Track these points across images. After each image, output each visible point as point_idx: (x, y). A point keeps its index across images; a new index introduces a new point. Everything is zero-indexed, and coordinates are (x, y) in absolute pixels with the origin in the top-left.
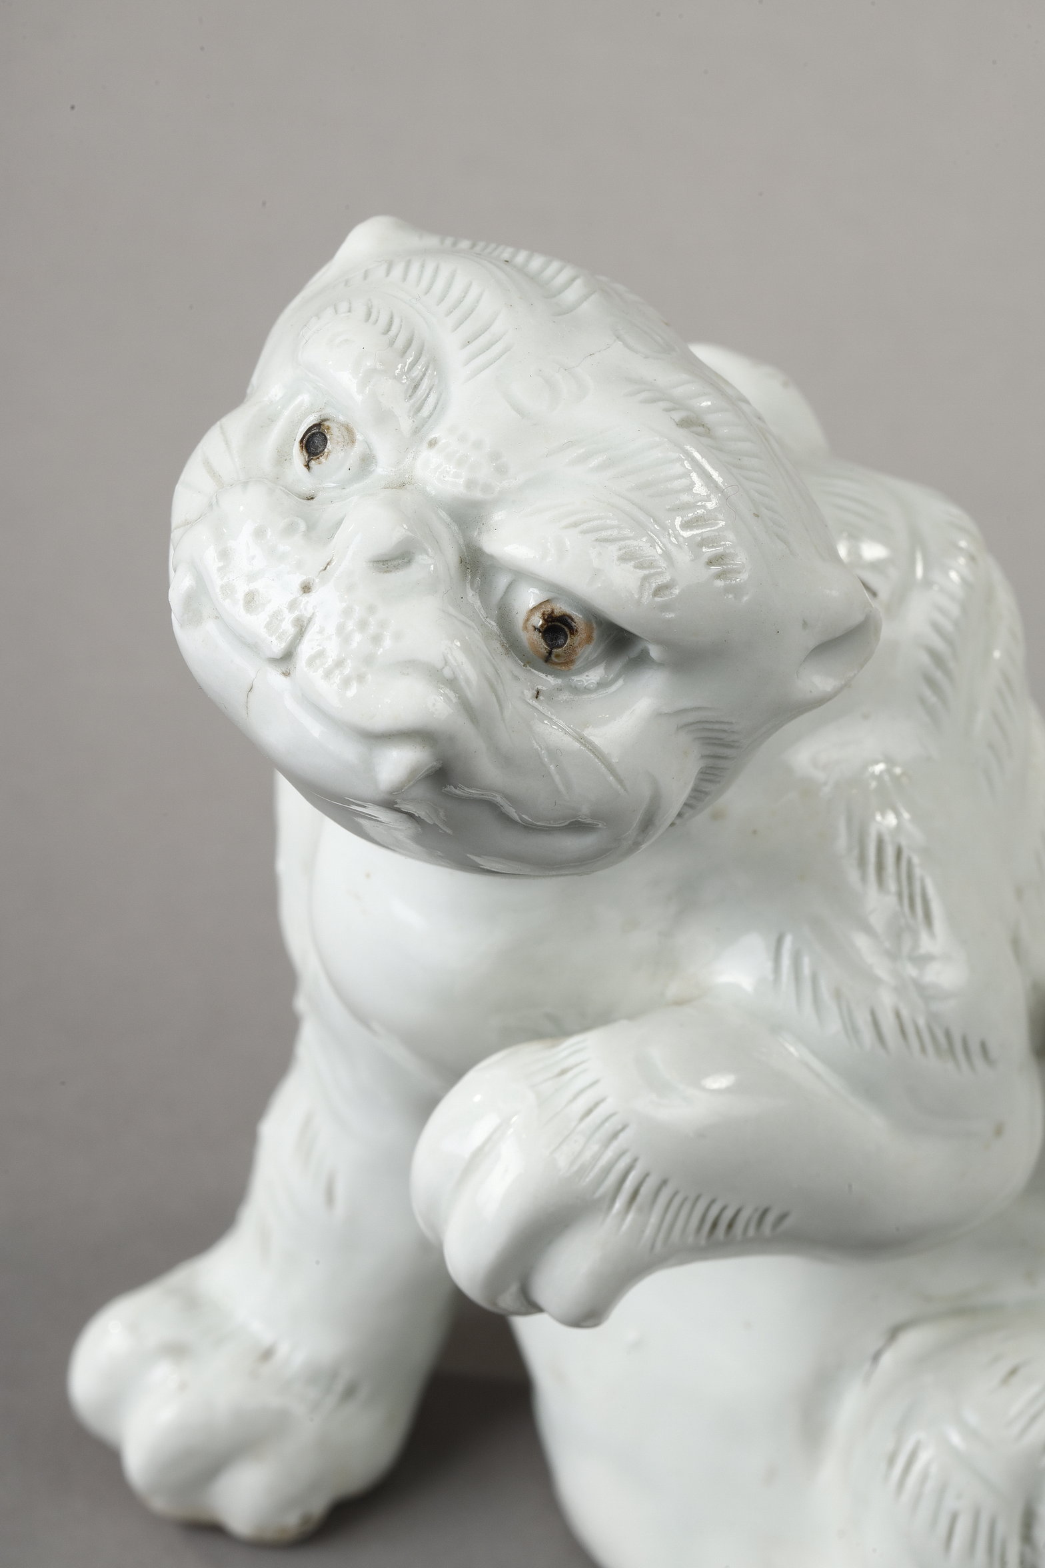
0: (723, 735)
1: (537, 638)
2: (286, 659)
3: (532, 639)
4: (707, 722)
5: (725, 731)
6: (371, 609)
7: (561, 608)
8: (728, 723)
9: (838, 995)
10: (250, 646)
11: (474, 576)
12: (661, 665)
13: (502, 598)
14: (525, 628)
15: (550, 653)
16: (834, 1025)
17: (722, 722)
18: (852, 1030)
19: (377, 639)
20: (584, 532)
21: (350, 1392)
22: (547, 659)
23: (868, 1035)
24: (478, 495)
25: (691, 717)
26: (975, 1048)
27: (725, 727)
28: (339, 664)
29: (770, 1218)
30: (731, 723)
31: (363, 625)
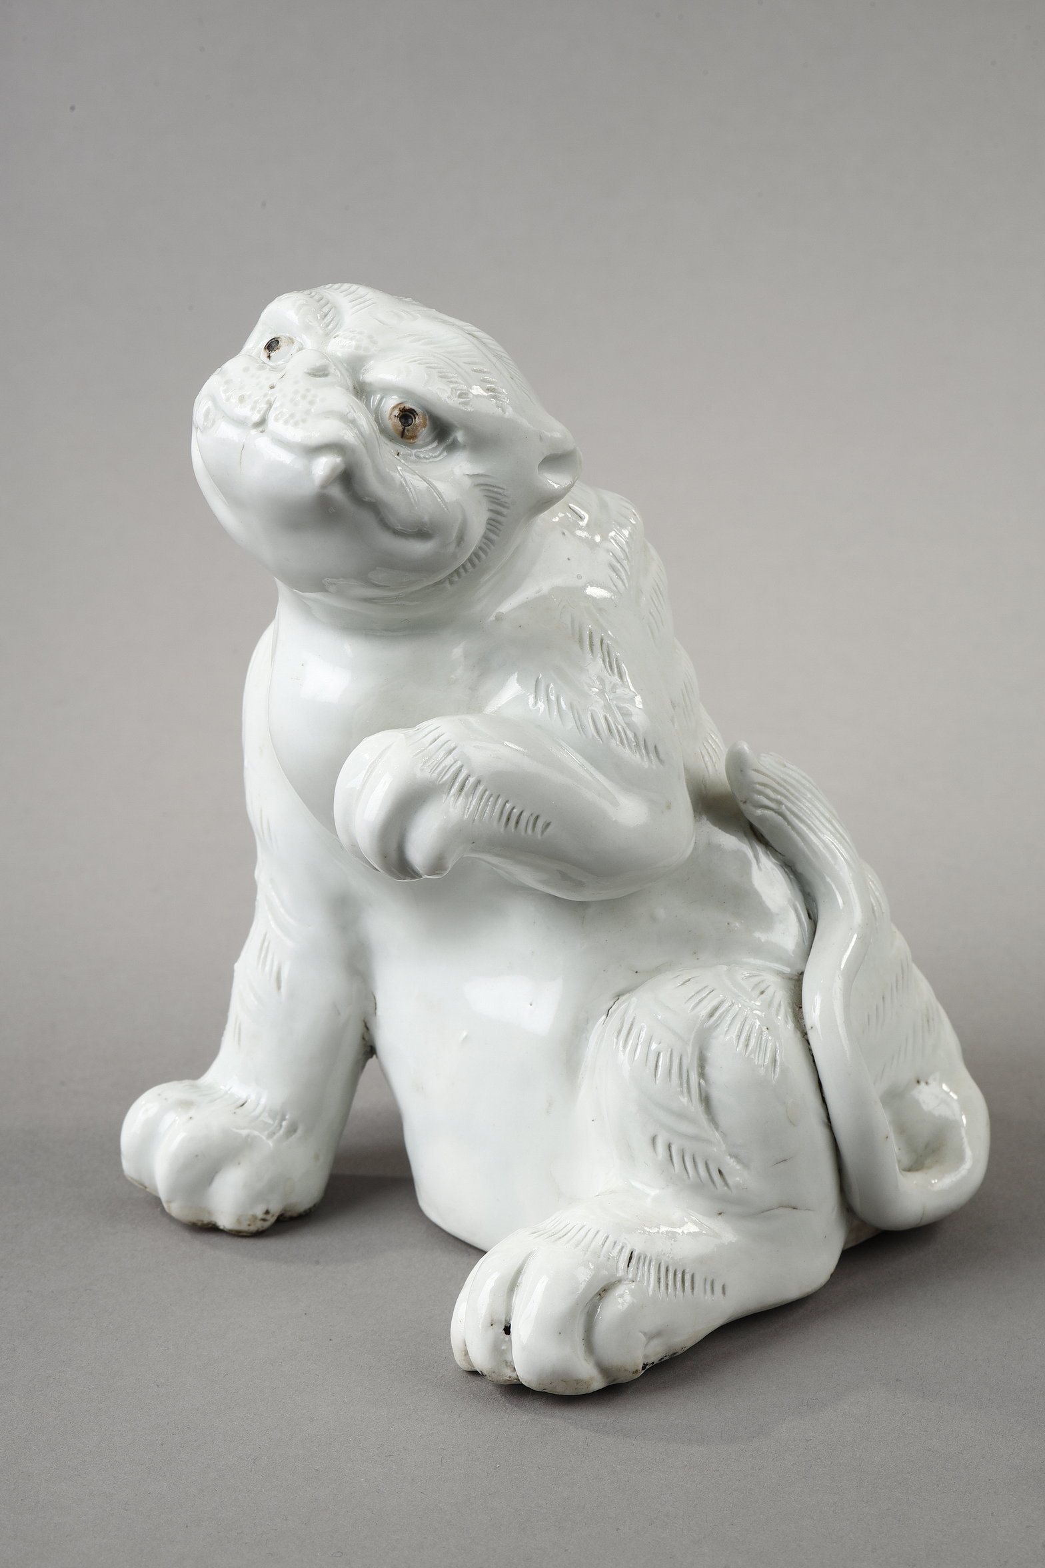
0: (499, 496)
1: (397, 421)
2: (261, 423)
3: (393, 423)
4: (491, 486)
5: (500, 494)
6: (308, 390)
7: (409, 406)
8: (502, 488)
9: (571, 707)
10: (240, 422)
11: (361, 397)
12: (464, 447)
13: (377, 408)
14: (390, 418)
15: (404, 429)
16: (571, 724)
17: (499, 488)
18: (582, 727)
19: (312, 403)
20: (419, 364)
21: (292, 1130)
22: (403, 435)
23: (591, 729)
24: (362, 352)
25: (481, 480)
26: (651, 748)
27: (501, 491)
28: (292, 416)
29: (540, 823)
30: (504, 489)
31: (304, 397)
